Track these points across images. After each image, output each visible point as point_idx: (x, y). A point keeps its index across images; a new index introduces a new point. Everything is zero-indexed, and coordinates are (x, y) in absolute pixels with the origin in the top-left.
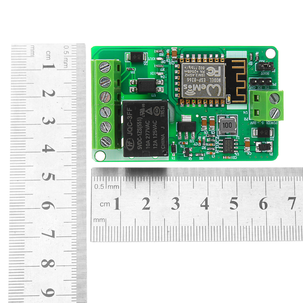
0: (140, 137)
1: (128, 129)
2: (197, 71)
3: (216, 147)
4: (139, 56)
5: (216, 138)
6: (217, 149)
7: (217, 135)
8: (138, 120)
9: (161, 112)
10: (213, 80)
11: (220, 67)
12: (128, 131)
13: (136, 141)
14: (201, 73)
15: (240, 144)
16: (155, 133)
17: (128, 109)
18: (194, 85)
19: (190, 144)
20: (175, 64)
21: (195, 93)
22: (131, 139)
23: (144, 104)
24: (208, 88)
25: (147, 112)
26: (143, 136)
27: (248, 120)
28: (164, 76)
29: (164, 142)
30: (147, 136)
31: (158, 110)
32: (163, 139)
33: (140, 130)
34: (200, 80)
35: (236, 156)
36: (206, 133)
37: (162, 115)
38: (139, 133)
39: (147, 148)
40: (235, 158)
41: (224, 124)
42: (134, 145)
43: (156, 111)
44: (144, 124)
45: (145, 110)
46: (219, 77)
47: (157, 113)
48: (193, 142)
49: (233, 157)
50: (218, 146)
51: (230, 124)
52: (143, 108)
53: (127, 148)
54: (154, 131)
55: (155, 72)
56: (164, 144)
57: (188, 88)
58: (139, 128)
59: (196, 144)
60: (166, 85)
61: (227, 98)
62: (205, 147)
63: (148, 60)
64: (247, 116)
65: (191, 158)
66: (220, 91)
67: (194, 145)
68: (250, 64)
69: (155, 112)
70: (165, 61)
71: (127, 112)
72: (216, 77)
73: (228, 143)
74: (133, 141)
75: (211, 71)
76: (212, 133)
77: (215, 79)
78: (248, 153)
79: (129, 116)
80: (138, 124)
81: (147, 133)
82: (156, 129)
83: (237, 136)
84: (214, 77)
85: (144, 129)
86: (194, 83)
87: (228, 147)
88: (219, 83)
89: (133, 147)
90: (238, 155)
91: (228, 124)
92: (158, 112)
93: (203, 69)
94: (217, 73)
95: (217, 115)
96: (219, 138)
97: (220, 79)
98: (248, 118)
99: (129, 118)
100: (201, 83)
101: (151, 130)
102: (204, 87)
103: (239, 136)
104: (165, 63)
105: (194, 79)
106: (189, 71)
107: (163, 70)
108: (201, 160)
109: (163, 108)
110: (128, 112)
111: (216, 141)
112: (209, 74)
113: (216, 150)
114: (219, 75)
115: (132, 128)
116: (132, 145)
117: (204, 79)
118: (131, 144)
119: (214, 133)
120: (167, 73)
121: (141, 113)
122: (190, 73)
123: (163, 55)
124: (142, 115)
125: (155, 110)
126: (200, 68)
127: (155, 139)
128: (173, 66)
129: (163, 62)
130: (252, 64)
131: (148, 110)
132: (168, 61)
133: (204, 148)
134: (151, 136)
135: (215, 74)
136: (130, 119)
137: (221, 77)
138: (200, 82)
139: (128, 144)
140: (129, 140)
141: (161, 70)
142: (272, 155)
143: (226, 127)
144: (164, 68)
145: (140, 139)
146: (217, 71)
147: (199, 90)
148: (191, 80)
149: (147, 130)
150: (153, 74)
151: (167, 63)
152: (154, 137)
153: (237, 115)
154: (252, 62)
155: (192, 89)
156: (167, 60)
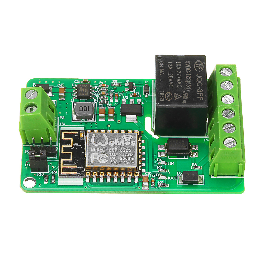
0: (188, 73)
1: (202, 80)
2: (120, 159)
3: (98, 92)
4: (188, 176)
5: (98, 100)
6: (96, 90)
7: (96, 103)
8: (190, 88)
9: (164, 95)
10: (100, 150)
11: (92, 162)
12: (201, 78)
13: (192, 68)
14: (114, 157)
15: (71, 94)
16: (171, 76)
17: (202, 98)
18: (123, 145)
19: (128, 95)
20: (145, 173)
21: (122, 137)
22: (198, 71)
23: (183, 103)
24: (107, 142)
25: (179, 95)
26: (184, 73)
27: (60, 117)
28: (157, 161)
29: (160, 67)
30: (180, 74)
31: (167, 98)
32: (162, 70)
33: (187, 79)
34: (115, 150)
35: (75, 83)
36: (109, 105)
37: (163, 93)
38: (189, 76)
39: (180, 62)
40: (77, 81)
41: (89, 110)
42: (195, 65)
43: (169, 96)
44: (184, 84)
45: (182, 97)
46: (93, 152)
47: (169, 94)
48: (124, 97)
49: (79, 82)
50: (96, 92)
51: (81, 110)
52: (184, 100)
53: (202, 63)
54: (172, 78)
55: (168, 164)
56: (161, 66)
57: (130, 142)
58: (189, 81)
59: (120, 95)
60: (155, 152)
61: (84, 136)
62: (110, 92)
63: (177, 177)
64: (60, 121)
65: (127, 82)
66: (93, 139)
67: (123, 94)
68: (55, 172)
69: (171, 95)
70: (156, 176)
71: (203, 96)
72: (96, 152)
73: (85, 92)
74: (195, 69)
75: (103, 158)
76: (101, 105)
77: (97, 151)
78: (61, 86)
79: (200, 92)
80: (190, 84)
81: (180, 77)
82: (169, 80)
83: (73, 102)
84: (99, 153)
85: (184, 79)
86: (123, 147)
87: (85, 89)
88: (93, 147)
89: (195, 63)
90: (72, 84)
91: (84, 110)
92: (167, 95)
93: (113, 160)
94: (95, 156)
95: (96, 122)
96: (95, 100)
97: (92, 150)
98: (60, 119)
99: (201, 91)
100: (114, 146)
101: (175, 79)
102: (111, 143)
103: (71, 101)
104: (156, 174)
105: (123, 151)
106: (129, 158)
107: (158, 167)
108: (115, 80)
109: (161, 100)
110: (201, 96)
111: (98, 97)
112: (105, 156)
113: (98, 89)
114: (93, 155)
115: (197, 80)
116: (196, 66)
117: (111, 151)
118: (198, 66)
119: (100, 105)
120: (153, 164)
121: (186, 95)
122: (128, 156)
123: (159, 181)
124: (186, 93)
125: (171, 98)
126: (115, 162)
127: (171, 70)
128: (147, 170)
129: (158, 174)
130: (53, 172)
131: (179, 98)
132: (153, 175)
133: (112, 91)
134: (175, 74)
135: (97, 156)
136: (200, 89)
137: (90, 152)
138: (115, 148)
139: (202, 66)
140: (200, 70)
141: (161, 167)
142: (34, 84)
143: (87, 107)
144: (158, 168)
145: (188, 71)
146: (96, 158)
147: (117, 141)
148: (127, 150)
149: (180, 78)
150: (170, 162)
151: (154, 173)
152: (172, 72)
153: (72, 122)
154: (53, 174)
155: (125, 142)
156: (155, 176)
